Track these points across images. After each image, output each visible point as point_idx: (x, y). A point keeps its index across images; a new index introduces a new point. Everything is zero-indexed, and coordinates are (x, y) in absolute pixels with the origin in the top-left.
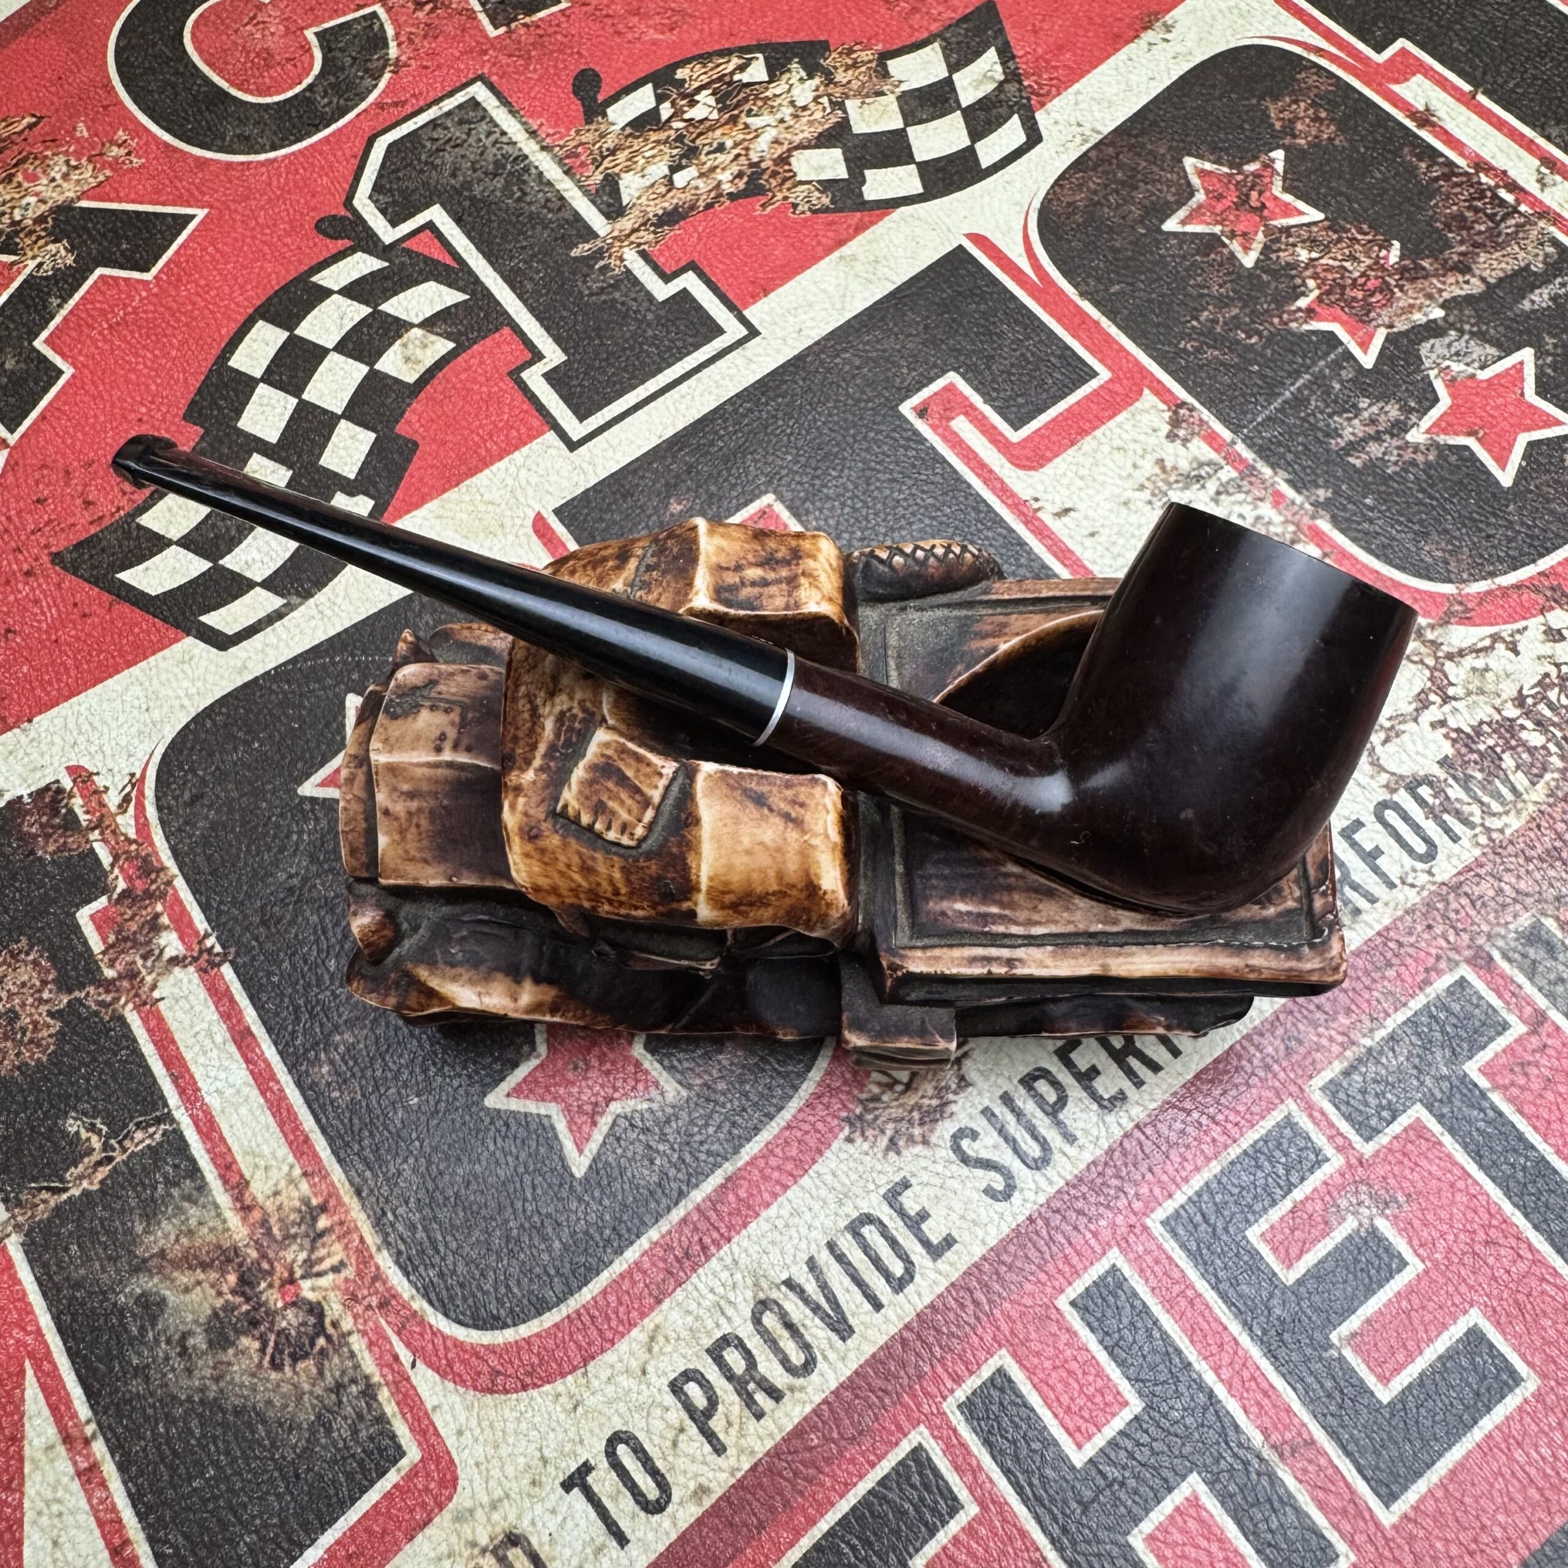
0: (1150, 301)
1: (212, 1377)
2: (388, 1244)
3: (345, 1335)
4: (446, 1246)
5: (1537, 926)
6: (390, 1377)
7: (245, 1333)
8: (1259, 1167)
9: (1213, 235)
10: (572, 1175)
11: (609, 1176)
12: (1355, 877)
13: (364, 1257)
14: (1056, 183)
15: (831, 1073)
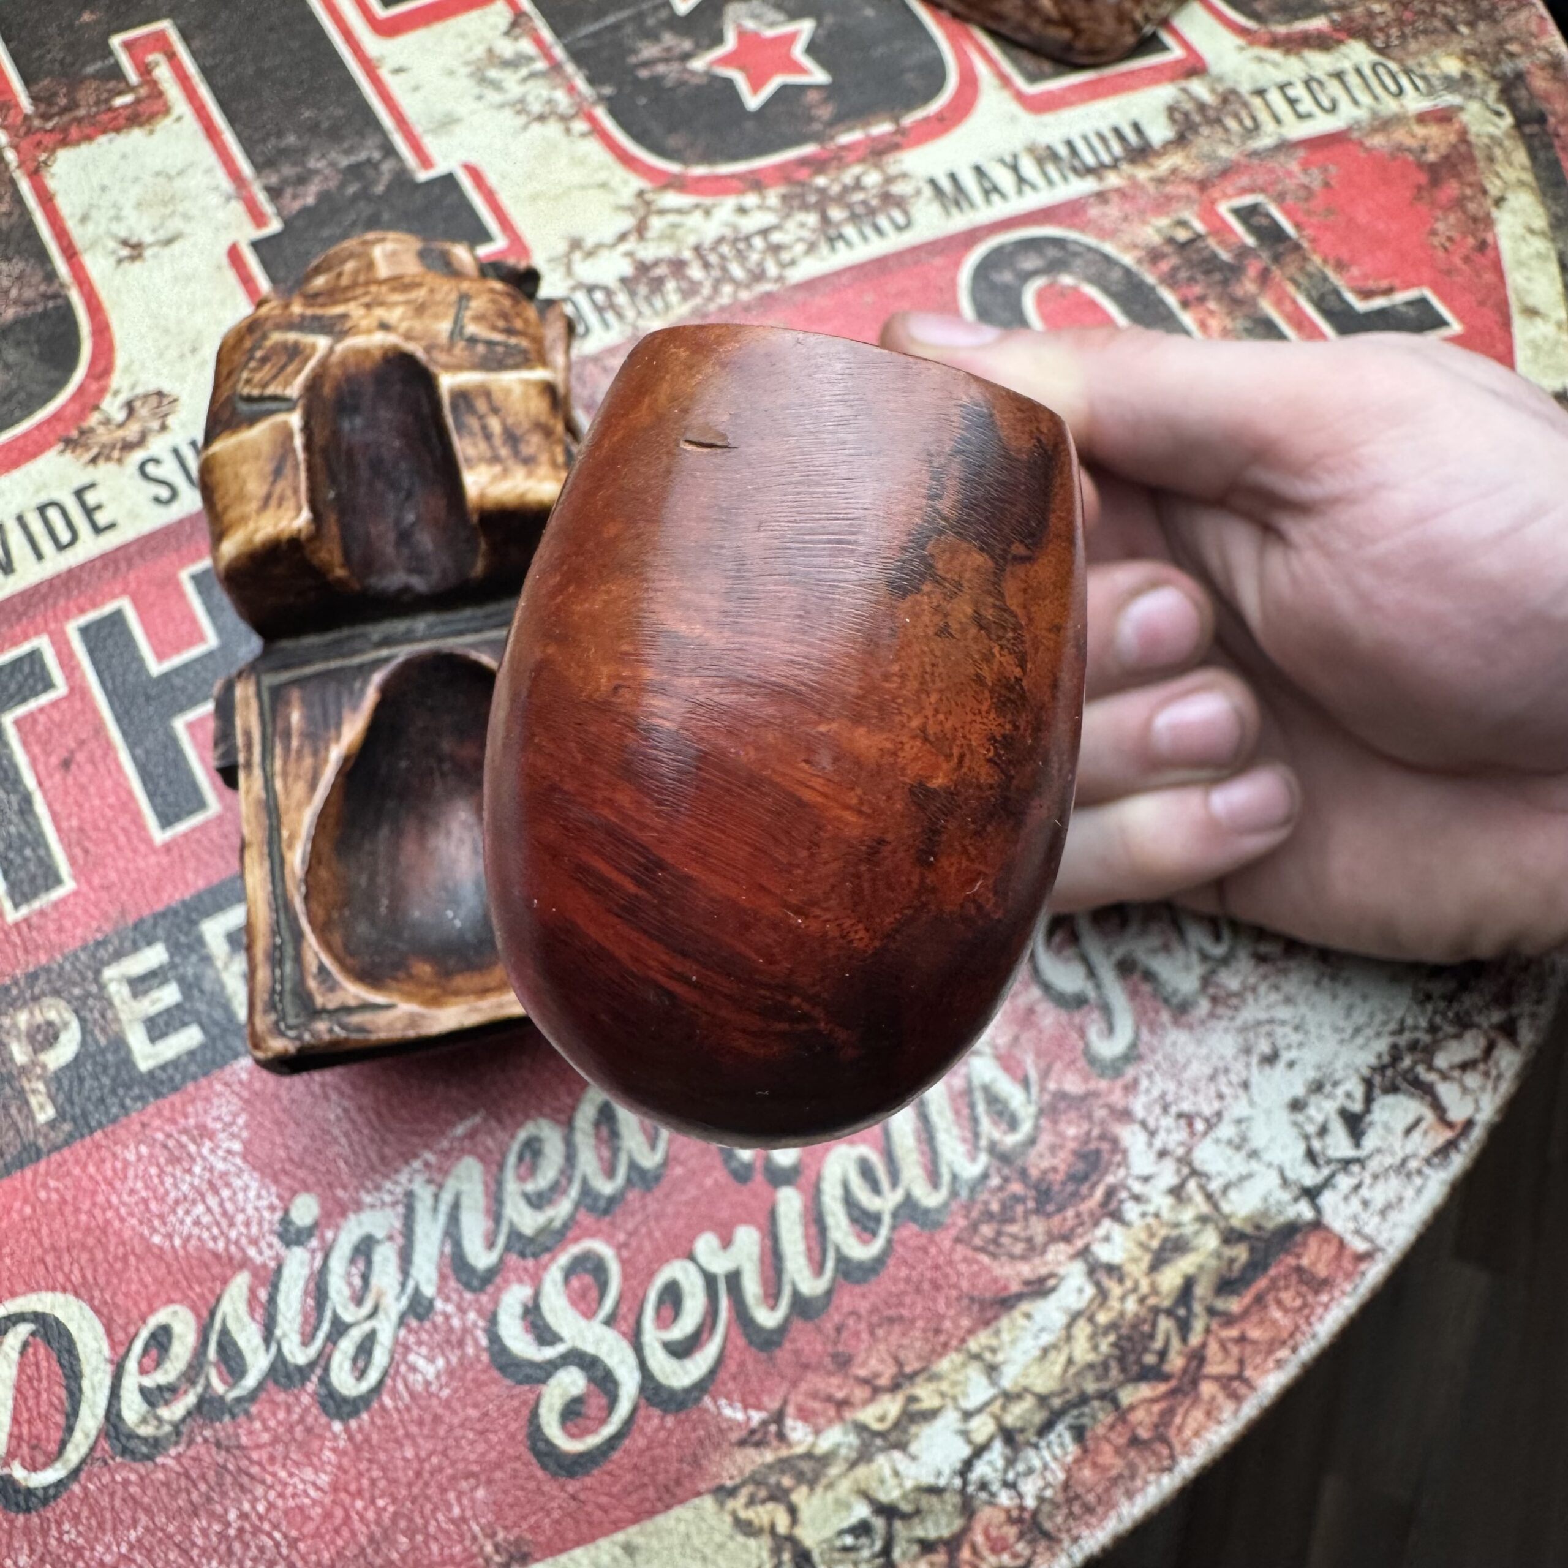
15: (64, 407)
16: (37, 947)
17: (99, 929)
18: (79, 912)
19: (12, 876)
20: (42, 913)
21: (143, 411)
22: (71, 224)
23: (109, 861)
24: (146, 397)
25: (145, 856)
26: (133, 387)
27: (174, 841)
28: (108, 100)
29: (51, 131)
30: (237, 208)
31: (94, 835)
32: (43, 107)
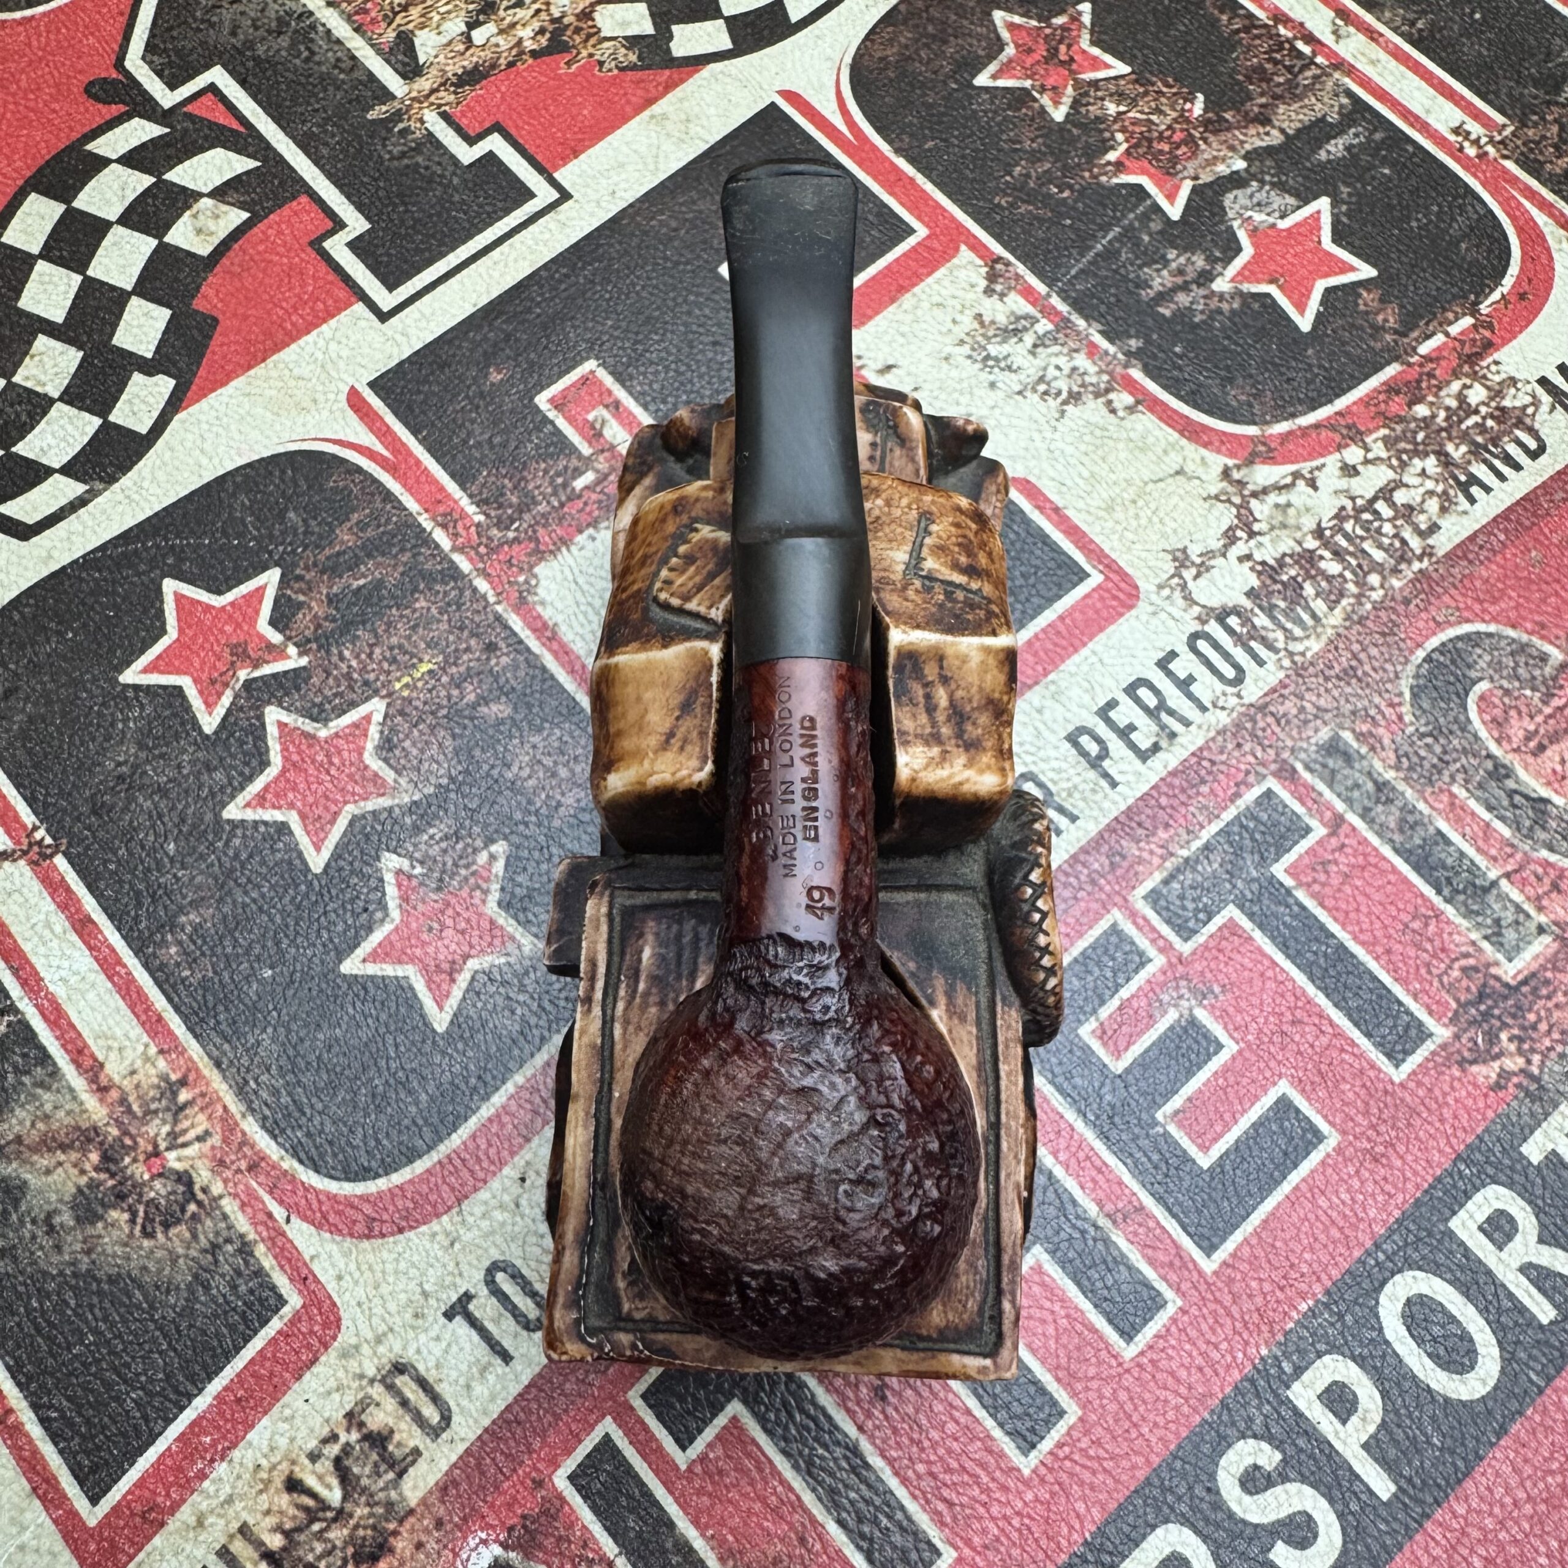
0: (963, 157)
1: (83, 1251)
2: (252, 1111)
3: (216, 1199)
4: (312, 1106)
5: (1336, 738)
6: (265, 1234)
7: (114, 1207)
8: (1090, 972)
9: (1023, 89)
10: (434, 1031)
11: (471, 1028)
12: (1171, 703)
13: (229, 1125)
14: (867, 37)
25: (1018, 1492)
27: (1042, 1464)
28: (566, 485)
29: (517, 541)
31: (948, 1478)
32: (493, 512)
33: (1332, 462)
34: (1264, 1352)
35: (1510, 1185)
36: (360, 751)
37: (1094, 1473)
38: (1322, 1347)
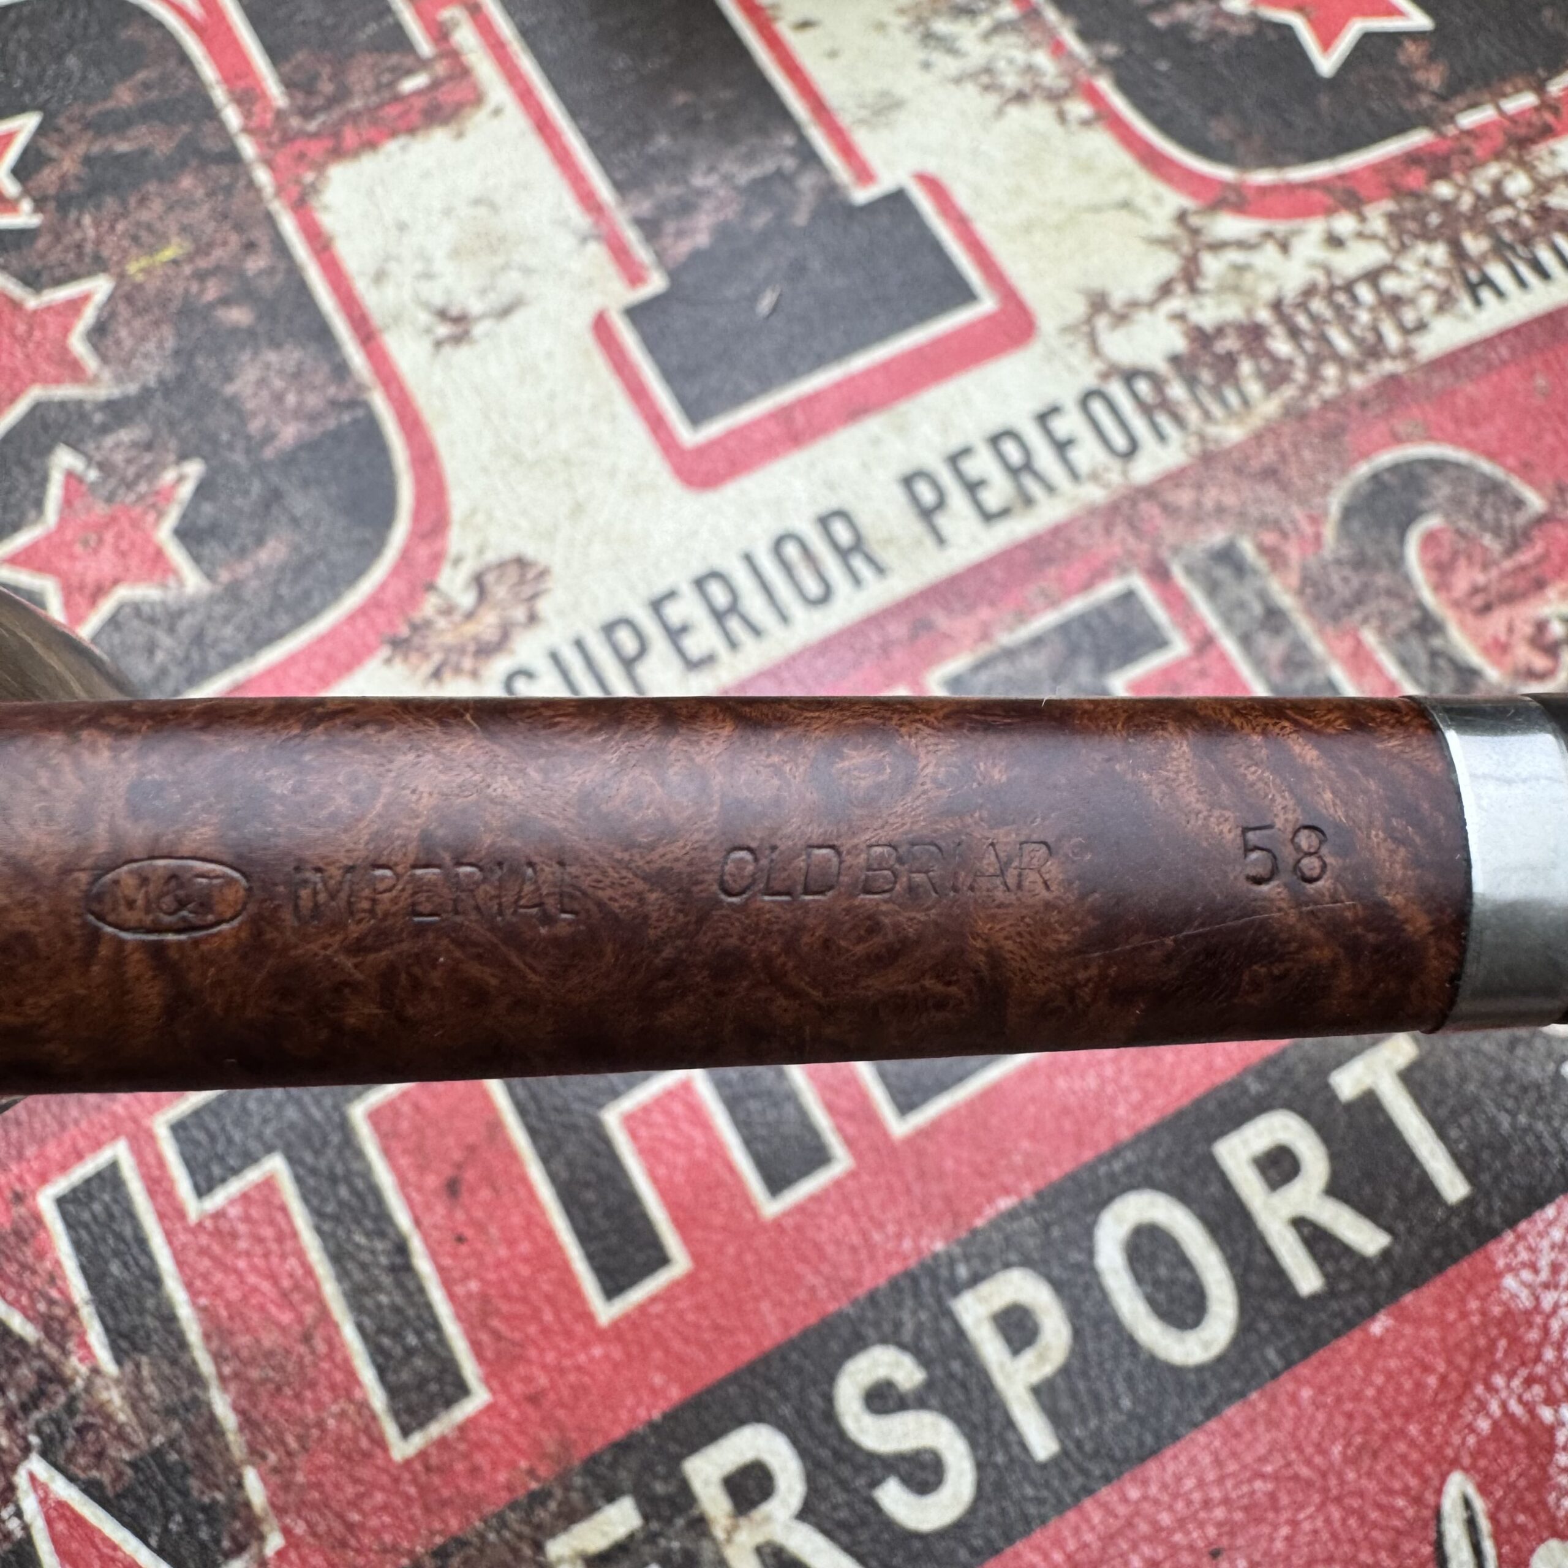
5: (1232, 545)
15: (383, 587)
16: (444, 1503)
17: (531, 1473)
18: (497, 1439)
19: (391, 1378)
20: (443, 1443)
21: (500, 592)
22: (362, 286)
23: (533, 1353)
24: (502, 565)
25: (585, 1345)
26: (481, 551)
27: (626, 1317)
28: (392, 84)
29: (316, 135)
30: (596, 251)
31: (505, 1307)
32: (301, 99)
33: (1316, 228)
34: (939, 1246)
35: (1305, 1115)
36: (66, 330)
37: (686, 1340)
38: (1013, 1257)
